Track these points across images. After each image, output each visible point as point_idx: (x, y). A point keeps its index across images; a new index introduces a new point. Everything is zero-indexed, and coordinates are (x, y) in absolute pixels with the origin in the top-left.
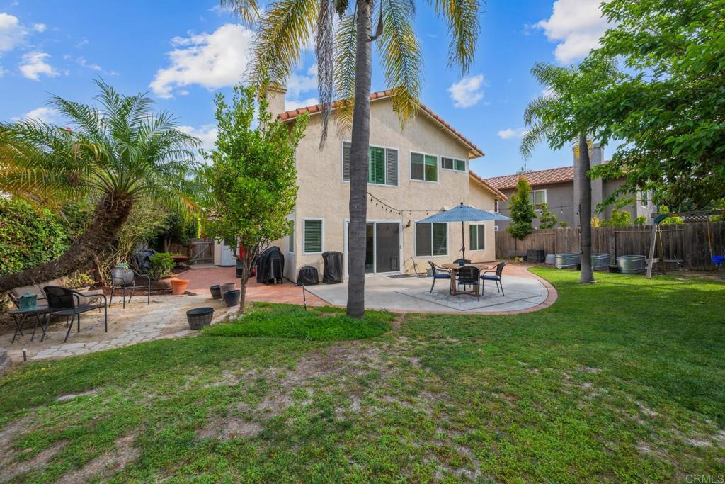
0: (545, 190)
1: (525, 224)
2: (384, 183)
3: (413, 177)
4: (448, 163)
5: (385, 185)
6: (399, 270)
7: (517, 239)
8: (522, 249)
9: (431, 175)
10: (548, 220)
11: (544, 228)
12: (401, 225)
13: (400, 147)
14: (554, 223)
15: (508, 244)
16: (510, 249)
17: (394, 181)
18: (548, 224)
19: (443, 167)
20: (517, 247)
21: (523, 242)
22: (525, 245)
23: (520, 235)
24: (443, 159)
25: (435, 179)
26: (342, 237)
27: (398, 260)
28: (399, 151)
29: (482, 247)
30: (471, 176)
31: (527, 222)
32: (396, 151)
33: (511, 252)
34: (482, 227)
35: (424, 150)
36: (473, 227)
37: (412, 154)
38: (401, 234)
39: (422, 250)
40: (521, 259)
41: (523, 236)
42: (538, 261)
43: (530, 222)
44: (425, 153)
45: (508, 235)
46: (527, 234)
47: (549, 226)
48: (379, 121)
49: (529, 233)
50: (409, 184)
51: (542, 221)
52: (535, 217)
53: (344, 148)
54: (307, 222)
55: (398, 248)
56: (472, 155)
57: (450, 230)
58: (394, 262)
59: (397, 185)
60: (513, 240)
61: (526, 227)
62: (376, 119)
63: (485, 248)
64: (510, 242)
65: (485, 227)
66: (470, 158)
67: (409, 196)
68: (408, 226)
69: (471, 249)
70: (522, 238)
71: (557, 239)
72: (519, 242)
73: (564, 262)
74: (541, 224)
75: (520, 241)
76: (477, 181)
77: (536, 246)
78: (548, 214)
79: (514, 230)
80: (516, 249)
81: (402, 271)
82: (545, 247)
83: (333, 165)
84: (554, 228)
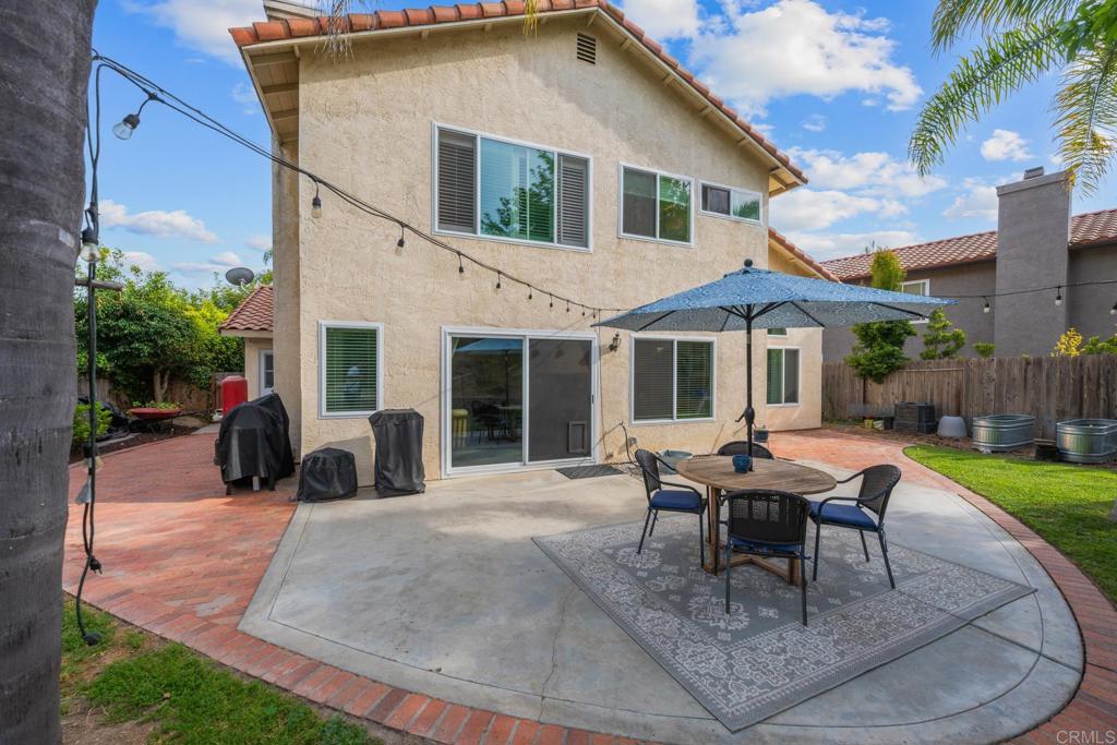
0: (927, 281)
1: (889, 348)
2: (552, 240)
3: (630, 226)
4: (716, 200)
5: (555, 244)
6: (588, 454)
7: (869, 381)
8: (880, 401)
9: (675, 225)
10: (945, 340)
11: (933, 357)
12: (595, 344)
13: (596, 150)
14: (958, 346)
15: (847, 391)
16: (852, 401)
17: (578, 235)
18: (942, 348)
19: (705, 208)
20: (869, 399)
21: (881, 388)
22: (887, 395)
23: (878, 371)
24: (705, 189)
25: (683, 236)
26: (436, 373)
27: (586, 428)
28: (591, 164)
29: (792, 397)
30: (773, 242)
31: (893, 344)
32: (585, 162)
33: (855, 409)
34: (793, 355)
35: (658, 163)
36: (773, 355)
37: (628, 172)
38: (595, 368)
39: (649, 404)
40: (879, 425)
41: (883, 375)
42: (920, 429)
43: (900, 343)
44: (660, 172)
45: (849, 372)
46: (893, 369)
47: (946, 354)
48: (538, 82)
49: (899, 368)
50: (619, 244)
51: (928, 343)
52: (910, 333)
53: (441, 145)
54: (331, 332)
55: (588, 399)
56: (779, 185)
57: (720, 359)
58: (575, 434)
59: (586, 246)
60: (859, 384)
61: (891, 355)
62: (531, 75)
63: (800, 399)
64: (851, 387)
65: (801, 355)
66: (772, 194)
67: (618, 274)
68: (613, 348)
69: (768, 402)
70: (880, 378)
71: (968, 381)
72: (873, 386)
73: (998, 436)
74: (923, 349)
75: (875, 385)
76: (786, 252)
77: (914, 396)
78: (945, 327)
79: (862, 361)
80: (865, 402)
81: (597, 457)
82: (935, 398)
83: (410, 188)
84: (960, 356)
